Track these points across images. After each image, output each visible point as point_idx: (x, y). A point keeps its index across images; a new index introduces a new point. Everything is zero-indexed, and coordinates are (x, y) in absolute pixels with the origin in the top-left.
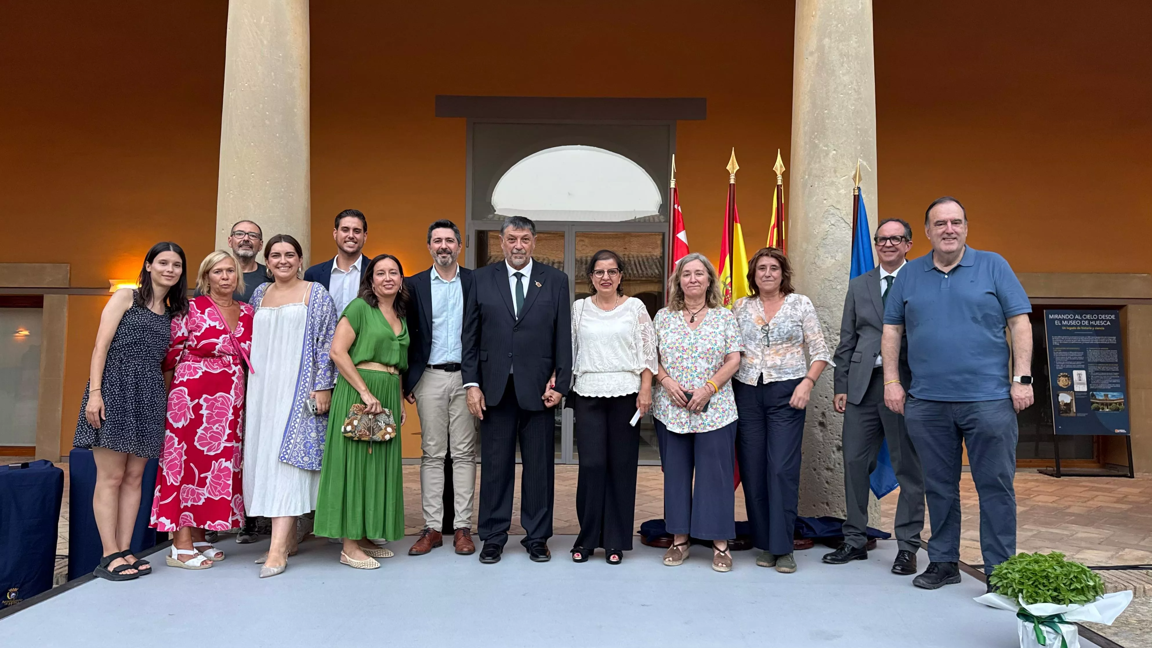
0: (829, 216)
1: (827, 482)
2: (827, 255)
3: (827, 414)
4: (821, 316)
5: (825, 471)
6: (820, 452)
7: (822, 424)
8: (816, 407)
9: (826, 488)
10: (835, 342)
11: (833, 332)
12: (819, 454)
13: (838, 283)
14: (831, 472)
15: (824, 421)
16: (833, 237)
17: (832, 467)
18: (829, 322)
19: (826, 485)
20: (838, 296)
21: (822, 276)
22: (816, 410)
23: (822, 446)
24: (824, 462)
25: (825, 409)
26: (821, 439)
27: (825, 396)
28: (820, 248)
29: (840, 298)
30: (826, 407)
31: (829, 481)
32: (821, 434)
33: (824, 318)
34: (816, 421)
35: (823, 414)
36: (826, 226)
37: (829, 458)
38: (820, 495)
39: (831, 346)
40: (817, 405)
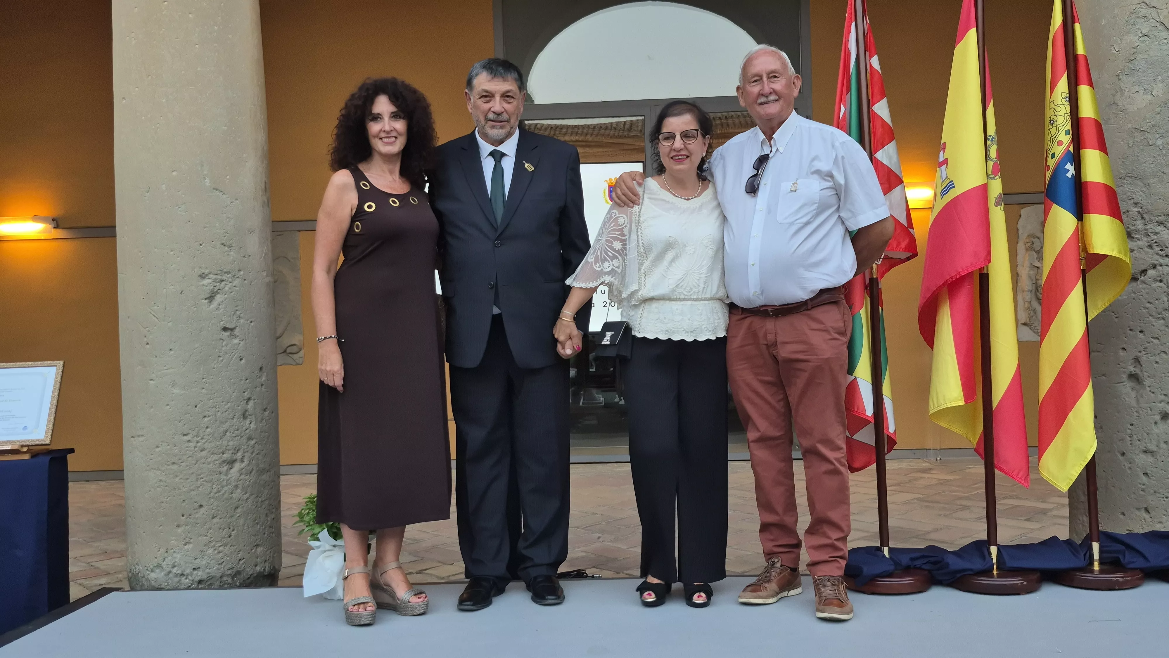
0: (1138, 20)
1: (1145, 474)
2: (1137, 88)
3: (1144, 359)
4: (1129, 194)
5: (1142, 456)
6: (1132, 425)
7: (1134, 377)
8: (1124, 349)
10: (1156, 237)
11: (1151, 221)
12: (1130, 427)
13: (1158, 136)
14: (1153, 456)
15: (1138, 371)
16: (1146, 57)
18: (1144, 202)
19: (1144, 479)
20: (1159, 158)
21: (1130, 125)
22: (1122, 353)
23: (1136, 414)
24: (1139, 440)
25: (1140, 352)
26: (1133, 403)
27: (1140, 329)
28: (1124, 78)
29: (1162, 161)
30: (1142, 348)
31: (1148, 472)
32: (1133, 394)
33: (1134, 196)
34: (1124, 372)
35: (1137, 361)
36: (1132, 39)
38: (1132, 496)
39: (1147, 244)
40: (1124, 346)
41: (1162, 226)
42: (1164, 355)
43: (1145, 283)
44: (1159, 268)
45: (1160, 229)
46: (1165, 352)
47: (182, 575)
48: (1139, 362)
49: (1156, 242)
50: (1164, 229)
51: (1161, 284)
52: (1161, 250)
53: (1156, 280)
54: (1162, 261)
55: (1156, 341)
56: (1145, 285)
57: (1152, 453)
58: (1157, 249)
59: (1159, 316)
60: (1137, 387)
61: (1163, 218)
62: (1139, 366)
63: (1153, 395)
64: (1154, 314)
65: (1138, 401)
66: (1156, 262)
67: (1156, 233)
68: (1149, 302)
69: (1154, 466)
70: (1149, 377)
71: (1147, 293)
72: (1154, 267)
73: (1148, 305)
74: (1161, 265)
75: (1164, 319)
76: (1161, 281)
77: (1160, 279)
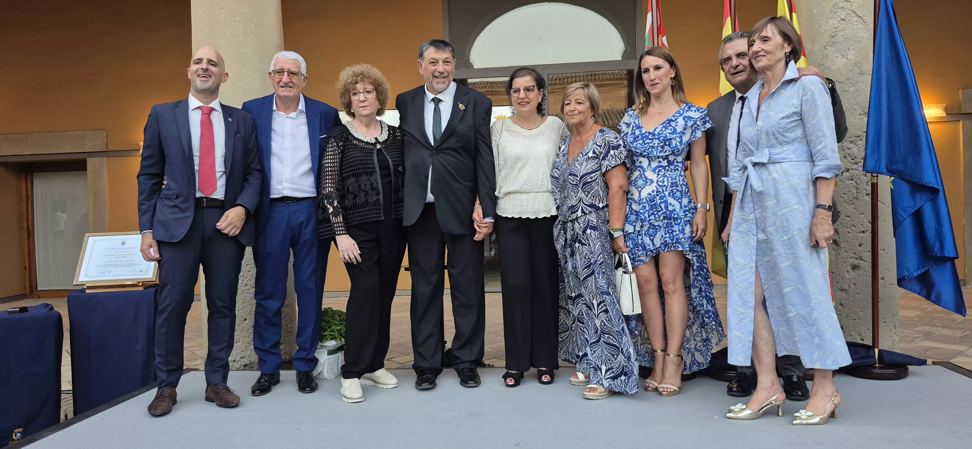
0: (838, 10)
1: (841, 304)
2: (837, 54)
3: (841, 230)
5: (839, 293)
9: (840, 311)
10: (849, 151)
13: (850, 85)
15: (837, 238)
16: (843, 34)
17: (847, 288)
19: (840, 307)
23: (835, 265)
24: (837, 283)
25: (838, 225)
28: (829, 48)
31: (843, 303)
32: (833, 253)
36: (834, 22)
37: (843, 279)
39: (843, 156)
41: (853, 144)
42: (853, 228)
43: (842, 181)
44: (851, 171)
45: (851, 145)
46: (854, 226)
47: (235, 361)
48: (838, 232)
49: (849, 154)
50: (855, 145)
51: (852, 182)
52: (852, 159)
53: (848, 179)
54: (853, 167)
55: (848, 219)
56: (841, 182)
57: (845, 291)
58: (850, 159)
59: (850, 202)
60: (836, 248)
61: (854, 139)
62: (837, 235)
63: (846, 253)
64: (847, 201)
65: (836, 258)
66: (849, 167)
67: (849, 149)
68: (844, 193)
69: (847, 299)
70: (844, 242)
71: (843, 187)
72: (848, 170)
73: (843, 195)
74: (852, 169)
75: (853, 204)
76: (852, 180)
77: (851, 178)
